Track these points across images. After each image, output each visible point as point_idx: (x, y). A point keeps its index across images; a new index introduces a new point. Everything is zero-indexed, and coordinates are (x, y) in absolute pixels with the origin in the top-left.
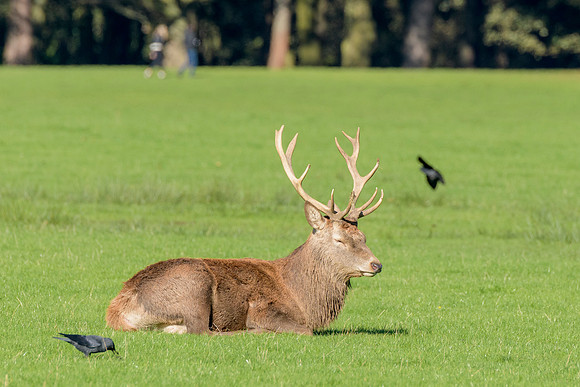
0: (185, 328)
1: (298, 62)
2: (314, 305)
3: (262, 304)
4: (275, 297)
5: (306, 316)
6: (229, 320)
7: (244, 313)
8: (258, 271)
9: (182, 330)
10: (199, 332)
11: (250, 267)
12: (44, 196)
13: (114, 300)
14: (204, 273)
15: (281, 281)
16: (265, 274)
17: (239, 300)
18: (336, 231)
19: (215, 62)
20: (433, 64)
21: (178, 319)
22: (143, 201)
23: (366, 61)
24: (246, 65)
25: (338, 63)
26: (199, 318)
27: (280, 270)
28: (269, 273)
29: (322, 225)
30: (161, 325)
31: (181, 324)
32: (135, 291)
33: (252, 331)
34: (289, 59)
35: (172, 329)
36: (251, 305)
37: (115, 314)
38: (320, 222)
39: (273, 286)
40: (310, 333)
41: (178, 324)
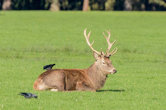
0: (57, 90)
1: (92, 9)
2: (96, 83)
3: (81, 82)
4: (84, 80)
5: (94, 86)
6: (70, 87)
7: (75, 85)
8: (79, 73)
9: (56, 90)
10: (61, 91)
11: (77, 71)
12: (14, 50)
13: (35, 81)
14: (63, 73)
15: (86, 75)
16: (81, 74)
17: (73, 81)
18: (103, 60)
19: (66, 9)
20: (133, 10)
21: (55, 87)
22: (45, 51)
23: (113, 8)
24: (76, 10)
25: (104, 9)
26: (61, 87)
27: (86, 72)
28: (83, 73)
29: (99, 58)
30: (50, 89)
31: (56, 88)
32: (42, 79)
33: (78, 91)
34: (89, 8)
35: (53, 90)
36: (77, 83)
37: (36, 86)
38: (98, 58)
39: (84, 77)
40: (95, 91)
41: (55, 88)
